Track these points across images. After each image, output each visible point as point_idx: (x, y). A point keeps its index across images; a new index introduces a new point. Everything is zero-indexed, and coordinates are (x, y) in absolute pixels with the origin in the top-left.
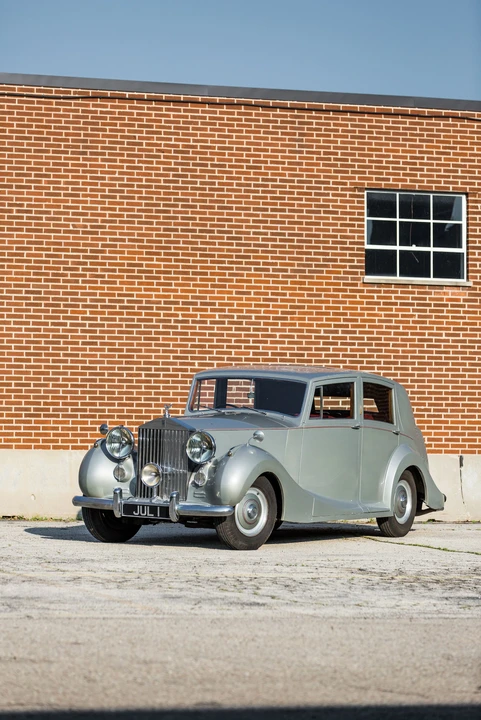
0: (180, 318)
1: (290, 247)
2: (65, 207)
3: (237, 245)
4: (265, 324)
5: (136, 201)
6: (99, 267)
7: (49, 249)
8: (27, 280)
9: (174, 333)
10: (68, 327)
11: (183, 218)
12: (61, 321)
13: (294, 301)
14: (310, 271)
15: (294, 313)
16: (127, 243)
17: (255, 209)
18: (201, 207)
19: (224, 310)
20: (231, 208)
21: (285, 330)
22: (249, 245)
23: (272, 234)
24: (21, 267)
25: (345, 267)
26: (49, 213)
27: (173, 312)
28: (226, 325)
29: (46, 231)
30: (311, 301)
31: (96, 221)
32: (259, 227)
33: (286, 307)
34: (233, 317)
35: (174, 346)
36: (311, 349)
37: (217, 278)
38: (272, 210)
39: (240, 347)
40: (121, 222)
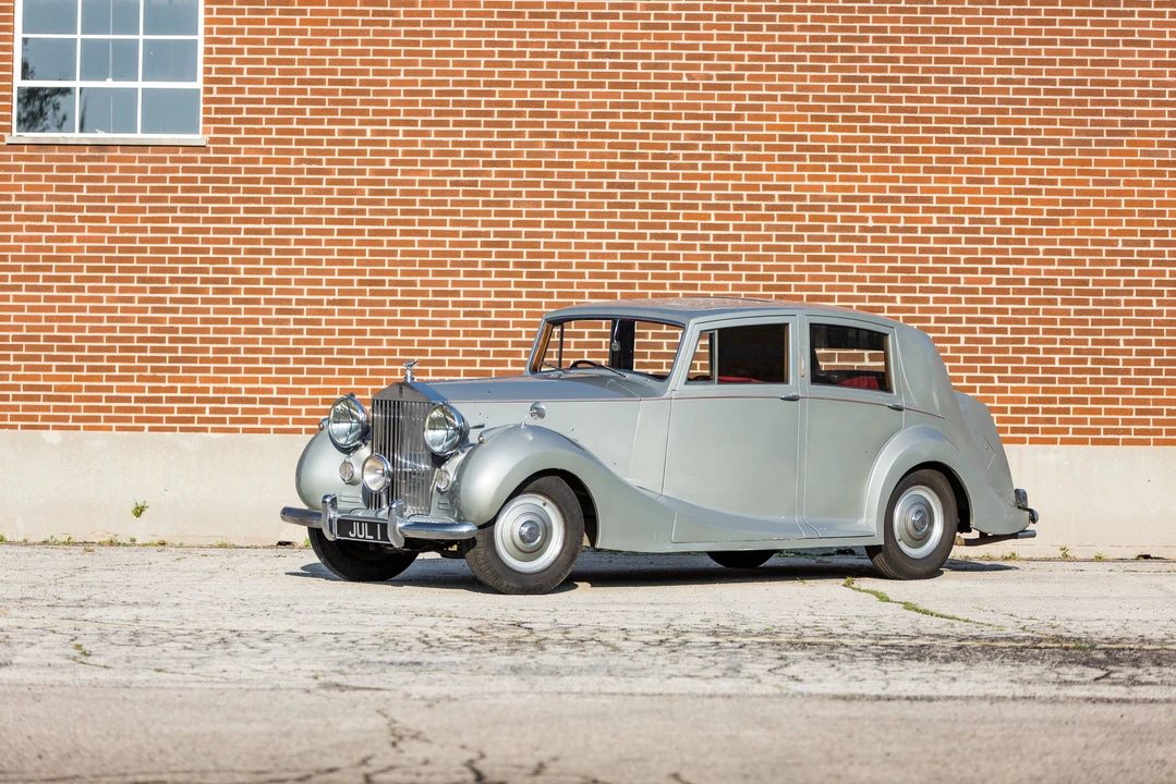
0: (871, 224)
1: (1064, 102)
2: (675, 47)
3: (971, 101)
4: (1019, 231)
5: (795, 33)
6: (732, 143)
7: (647, 116)
8: (611, 166)
9: (860, 249)
10: (679, 241)
11: (876, 59)
12: (668, 231)
13: (1069, 192)
14: (1098, 143)
15: (1070, 213)
16: (779, 102)
17: (1001, 41)
18: (908, 40)
19: (946, 210)
20: (960, 41)
21: (1053, 242)
22: (992, 101)
23: (1032, 82)
24: (601, 145)
25: (1161, 134)
26: (648, 56)
27: (857, 213)
28: (951, 235)
29: (643, 86)
30: (1100, 193)
31: (728, 67)
32: (1008, 71)
33: (1056, 202)
34: (962, 221)
35: (860, 269)
36: (1099, 273)
37: (934, 156)
38: (1032, 42)
39: (974, 271)
40: (769, 68)
